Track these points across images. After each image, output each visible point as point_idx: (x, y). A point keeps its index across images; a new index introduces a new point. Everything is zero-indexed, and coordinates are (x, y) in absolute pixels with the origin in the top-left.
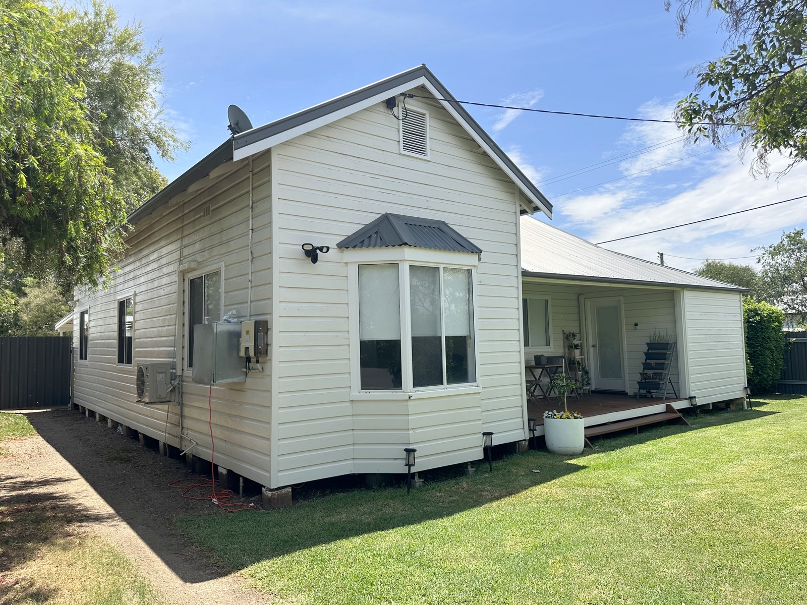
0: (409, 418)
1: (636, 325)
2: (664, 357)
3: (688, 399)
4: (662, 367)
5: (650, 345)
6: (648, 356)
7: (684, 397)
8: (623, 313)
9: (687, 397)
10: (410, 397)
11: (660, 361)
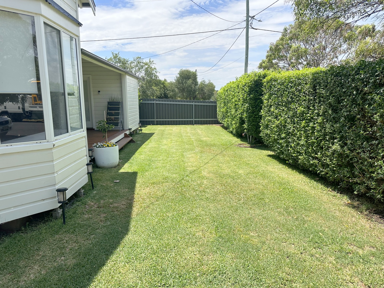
0: (54, 163)
1: (99, 92)
2: (118, 109)
3: (128, 130)
4: (118, 114)
5: (109, 103)
6: (109, 109)
7: (126, 129)
8: (91, 85)
9: (128, 129)
10: (54, 145)
11: (116, 111)
